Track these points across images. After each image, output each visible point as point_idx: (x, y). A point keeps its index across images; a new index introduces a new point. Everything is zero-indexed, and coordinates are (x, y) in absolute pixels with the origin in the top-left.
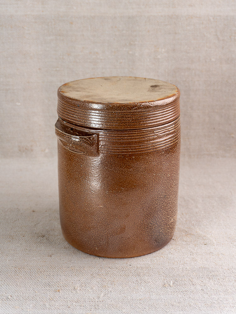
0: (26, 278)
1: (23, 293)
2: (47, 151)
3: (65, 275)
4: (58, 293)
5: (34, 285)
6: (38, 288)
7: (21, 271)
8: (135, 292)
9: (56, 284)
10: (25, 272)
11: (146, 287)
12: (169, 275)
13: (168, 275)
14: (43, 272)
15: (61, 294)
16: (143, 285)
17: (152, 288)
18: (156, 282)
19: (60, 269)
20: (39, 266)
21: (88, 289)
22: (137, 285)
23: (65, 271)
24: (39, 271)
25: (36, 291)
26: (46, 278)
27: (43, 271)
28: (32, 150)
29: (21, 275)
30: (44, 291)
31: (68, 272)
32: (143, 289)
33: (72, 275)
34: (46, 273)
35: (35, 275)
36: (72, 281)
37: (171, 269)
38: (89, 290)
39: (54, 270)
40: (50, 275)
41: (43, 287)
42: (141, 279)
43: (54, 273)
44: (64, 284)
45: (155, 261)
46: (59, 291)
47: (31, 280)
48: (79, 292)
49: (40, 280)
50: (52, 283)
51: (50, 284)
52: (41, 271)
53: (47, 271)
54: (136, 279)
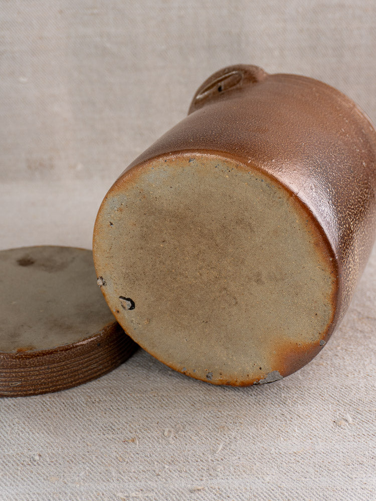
0: (65, 416)
1: (62, 447)
2: (80, 167)
3: (140, 408)
4: (131, 445)
5: (83, 430)
6: (90, 435)
7: (53, 401)
8: (282, 439)
9: (126, 427)
10: (62, 404)
11: (302, 427)
12: (342, 400)
13: (340, 401)
14: (97, 404)
15: (137, 446)
16: (295, 422)
17: (314, 429)
18: (321, 416)
19: (129, 396)
20: (89, 391)
21: (190, 434)
22: (284, 423)
23: (141, 400)
24: (89, 400)
25: (88, 443)
26: (104, 415)
27: (97, 400)
28: (52, 167)
29: (55, 410)
30: (105, 441)
31: (145, 401)
32: (297, 431)
33: (155, 407)
34: (103, 405)
35: (83, 410)
36: (157, 420)
37: (344, 388)
38: (193, 437)
39: (118, 398)
40: (111, 408)
41: (102, 434)
42: (291, 411)
43: (119, 403)
44: (141, 426)
45: (311, 372)
46: (133, 441)
47: (76, 419)
48: (174, 442)
49: (93, 420)
50: (119, 425)
51: (113, 427)
52: (93, 401)
53: (106, 401)
54: (281, 410)
